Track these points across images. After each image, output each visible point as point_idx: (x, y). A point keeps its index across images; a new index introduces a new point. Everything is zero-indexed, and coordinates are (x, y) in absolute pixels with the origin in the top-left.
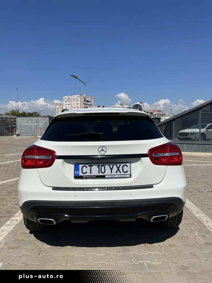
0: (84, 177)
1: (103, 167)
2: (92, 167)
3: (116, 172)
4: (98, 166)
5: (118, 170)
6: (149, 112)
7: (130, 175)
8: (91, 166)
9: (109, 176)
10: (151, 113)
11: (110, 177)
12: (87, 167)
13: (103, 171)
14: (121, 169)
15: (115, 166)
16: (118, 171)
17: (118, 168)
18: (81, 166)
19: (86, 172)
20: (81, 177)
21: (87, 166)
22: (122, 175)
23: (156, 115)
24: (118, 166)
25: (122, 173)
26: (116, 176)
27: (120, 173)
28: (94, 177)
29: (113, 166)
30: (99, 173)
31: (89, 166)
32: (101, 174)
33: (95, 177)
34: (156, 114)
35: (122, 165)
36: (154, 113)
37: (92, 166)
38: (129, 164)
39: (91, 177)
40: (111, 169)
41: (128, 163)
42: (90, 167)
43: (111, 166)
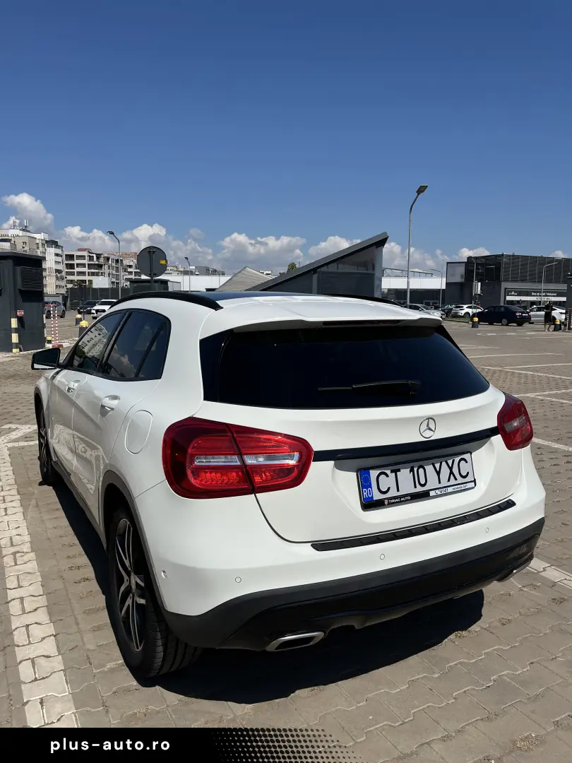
0: (386, 503)
1: (421, 470)
2: (398, 473)
3: (449, 481)
4: (412, 470)
5: (451, 473)
6: (112, 257)
7: (473, 483)
8: (395, 471)
9: (437, 491)
10: (117, 261)
11: (439, 493)
12: (387, 476)
13: (423, 482)
14: (455, 470)
15: (444, 464)
16: (452, 476)
17: (451, 468)
18: (374, 474)
19: (389, 488)
20: (379, 504)
21: (388, 472)
22: (458, 486)
23: (130, 266)
24: (450, 462)
25: (460, 480)
26: (450, 490)
27: (456, 479)
28: (408, 500)
29: (441, 463)
30: (415, 487)
31: (392, 472)
32: (419, 489)
33: (409, 498)
34: (131, 264)
35: (457, 459)
36: (126, 262)
37: (399, 470)
38: (469, 454)
39: (401, 501)
40: (438, 473)
41: (467, 453)
42: (394, 474)
43: (437, 466)
